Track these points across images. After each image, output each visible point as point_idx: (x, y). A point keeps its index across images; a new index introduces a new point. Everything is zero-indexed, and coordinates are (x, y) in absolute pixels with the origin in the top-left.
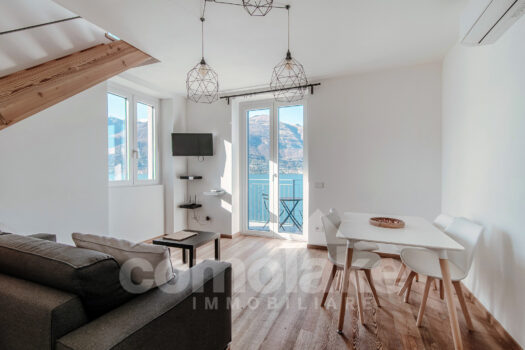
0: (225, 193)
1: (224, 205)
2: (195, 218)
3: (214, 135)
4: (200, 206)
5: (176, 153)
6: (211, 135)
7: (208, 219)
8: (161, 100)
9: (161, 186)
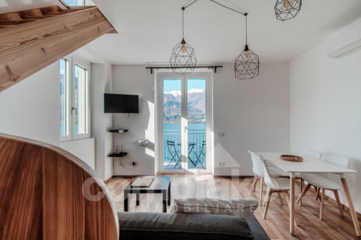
0: (149, 142)
1: (148, 152)
2: (121, 164)
3: (140, 97)
4: (126, 154)
5: (106, 111)
6: (137, 96)
7: (134, 164)
8: (92, 64)
9: (93, 140)
